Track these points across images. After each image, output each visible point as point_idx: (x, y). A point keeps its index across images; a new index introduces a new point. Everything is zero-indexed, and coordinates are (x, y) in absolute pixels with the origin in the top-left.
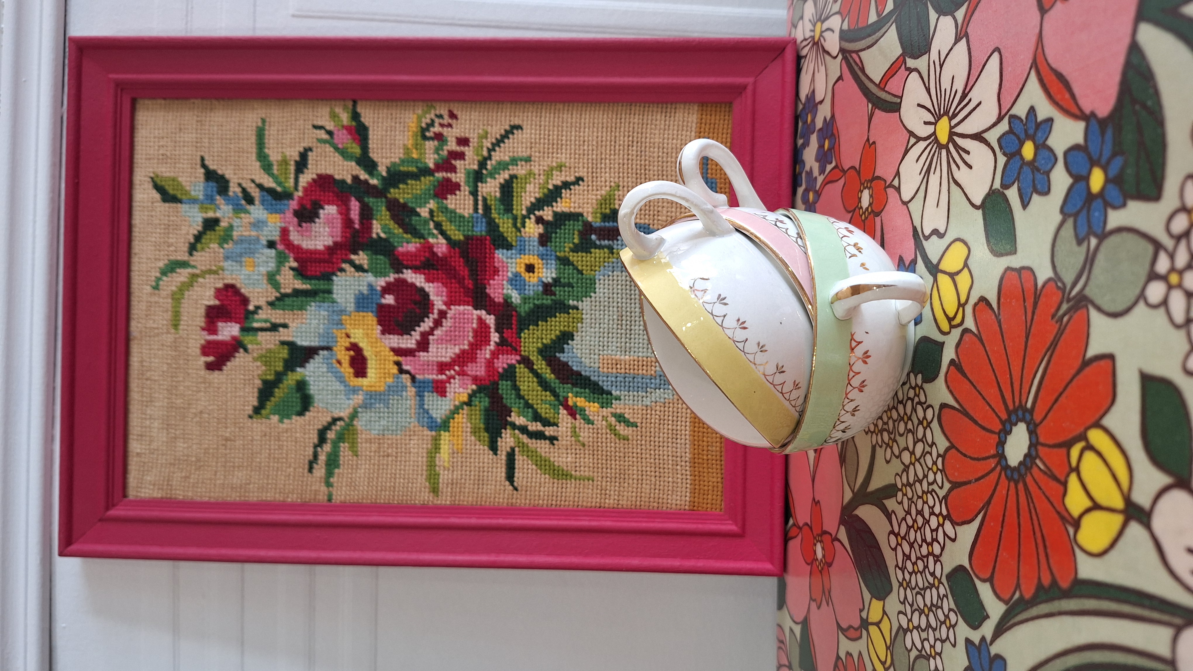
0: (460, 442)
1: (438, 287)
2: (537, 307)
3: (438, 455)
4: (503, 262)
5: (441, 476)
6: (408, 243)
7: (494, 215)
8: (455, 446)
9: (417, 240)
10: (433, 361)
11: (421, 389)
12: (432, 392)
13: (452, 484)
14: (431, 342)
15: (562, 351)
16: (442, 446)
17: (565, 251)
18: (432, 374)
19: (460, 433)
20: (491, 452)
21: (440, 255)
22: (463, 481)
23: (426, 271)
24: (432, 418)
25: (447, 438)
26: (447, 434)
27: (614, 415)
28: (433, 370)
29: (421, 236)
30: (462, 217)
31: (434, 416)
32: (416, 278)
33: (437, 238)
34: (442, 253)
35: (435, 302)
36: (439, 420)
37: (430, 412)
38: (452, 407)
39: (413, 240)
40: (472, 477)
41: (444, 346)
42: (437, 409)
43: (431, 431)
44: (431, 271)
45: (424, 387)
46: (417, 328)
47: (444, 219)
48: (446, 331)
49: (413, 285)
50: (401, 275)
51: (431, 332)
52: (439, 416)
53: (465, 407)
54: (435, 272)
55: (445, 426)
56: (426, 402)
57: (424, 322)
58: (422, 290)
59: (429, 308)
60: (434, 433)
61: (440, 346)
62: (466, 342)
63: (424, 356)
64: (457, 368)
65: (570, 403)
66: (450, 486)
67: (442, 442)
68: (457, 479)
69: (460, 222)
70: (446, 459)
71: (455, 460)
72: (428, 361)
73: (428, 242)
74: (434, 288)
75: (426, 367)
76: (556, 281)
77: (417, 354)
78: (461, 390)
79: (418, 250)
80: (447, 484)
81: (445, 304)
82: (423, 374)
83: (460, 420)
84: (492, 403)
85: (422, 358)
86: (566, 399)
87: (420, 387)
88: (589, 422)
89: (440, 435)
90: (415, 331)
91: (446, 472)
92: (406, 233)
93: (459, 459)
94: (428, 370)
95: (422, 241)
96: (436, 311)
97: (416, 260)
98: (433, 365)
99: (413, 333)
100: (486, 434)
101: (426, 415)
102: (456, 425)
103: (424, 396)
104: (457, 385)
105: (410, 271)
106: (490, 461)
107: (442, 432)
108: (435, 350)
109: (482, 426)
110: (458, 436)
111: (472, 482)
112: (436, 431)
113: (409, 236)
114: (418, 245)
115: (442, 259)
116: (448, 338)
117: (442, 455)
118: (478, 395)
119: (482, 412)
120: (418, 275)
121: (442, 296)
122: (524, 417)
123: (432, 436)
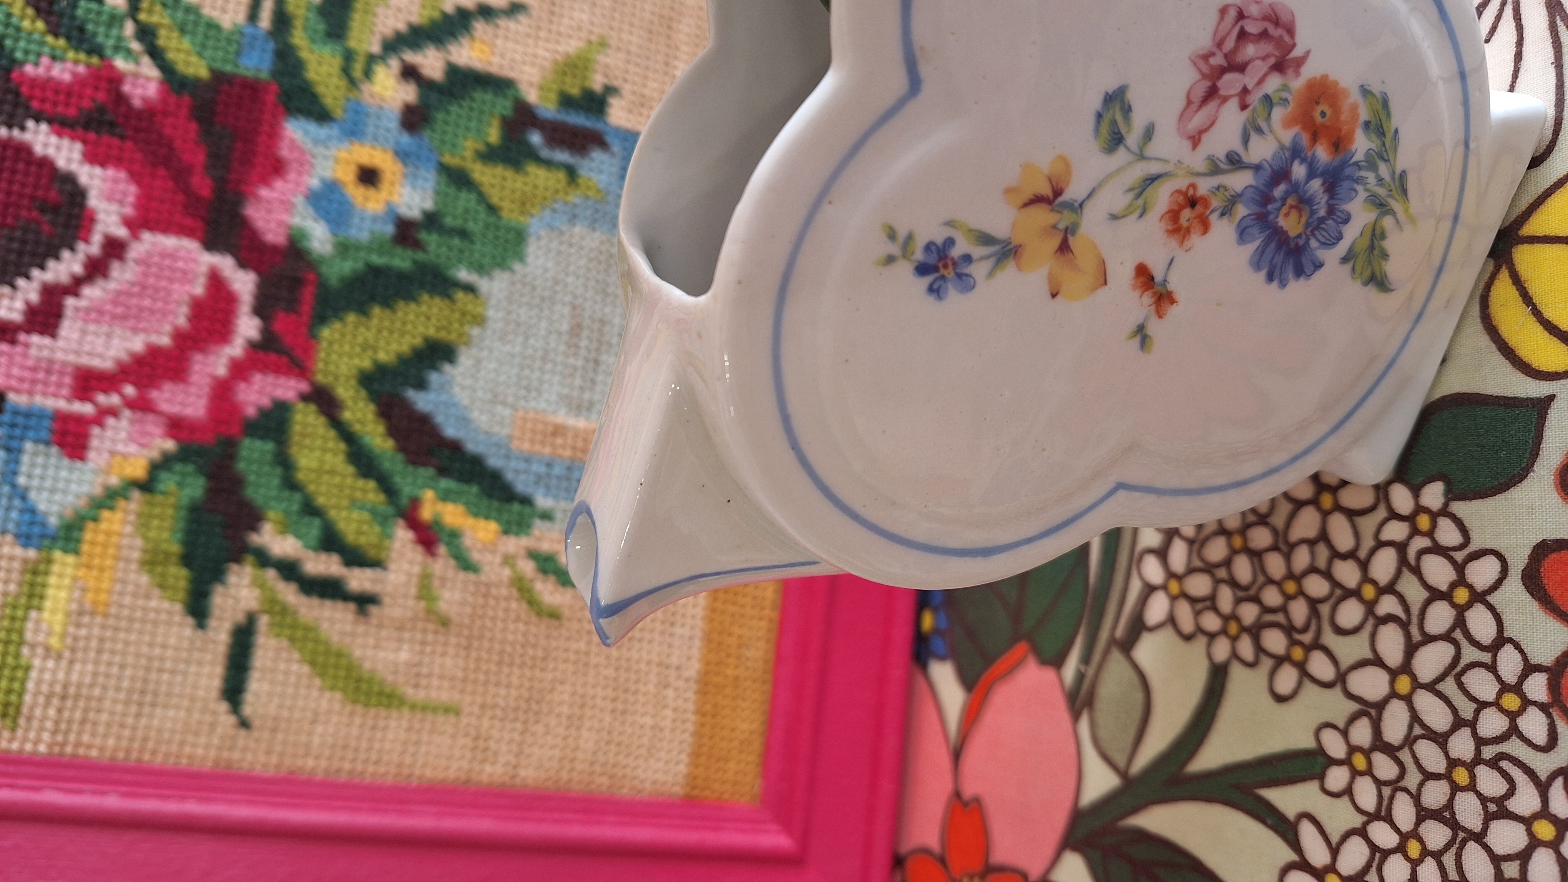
0: (105, 585)
1: (116, 181)
2: (375, 271)
3: (33, 614)
4: (303, 152)
5: (34, 674)
6: (54, 58)
7: (299, 38)
8: (90, 596)
9: (82, 56)
10: (64, 364)
11: (17, 432)
12: (47, 443)
13: (64, 698)
14: (69, 312)
15: (421, 385)
16: (50, 592)
17: (463, 158)
18: (55, 396)
19: (109, 562)
20: (190, 620)
21: (137, 103)
22: (97, 692)
23: (92, 136)
24: (33, 511)
25: (69, 571)
26: (70, 559)
27: (533, 555)
28: (59, 385)
29: (95, 50)
30: (213, 26)
31: (42, 507)
32: (58, 148)
33: (137, 63)
34: (144, 99)
35: (101, 216)
36: (53, 521)
37: (33, 495)
38: (98, 491)
39: (71, 55)
40: (125, 684)
41: (105, 328)
42: (53, 491)
43: (25, 546)
44: (105, 138)
45: (26, 428)
46: (36, 273)
47: (166, 21)
48: (119, 293)
49: (46, 164)
50: (16, 133)
51: (75, 287)
52: (55, 508)
53: (136, 495)
54: (116, 141)
55: (68, 539)
56: (24, 468)
57: (57, 258)
58: (69, 179)
59: (78, 227)
60: (32, 553)
61: (92, 327)
62: (167, 328)
63: (40, 347)
64: (130, 390)
65: (426, 513)
66: (55, 701)
67: (52, 580)
68: (79, 686)
69: (207, 37)
70: (58, 628)
71: (83, 632)
72: (51, 362)
73: (111, 68)
74: (104, 180)
75: (41, 375)
76: (431, 220)
77: (22, 337)
78: (132, 448)
79: (79, 82)
80: (49, 697)
81: (130, 223)
82: (31, 393)
83: (116, 527)
84: (213, 492)
85: (33, 352)
86: (415, 503)
87: (13, 425)
88: (466, 564)
89: (49, 561)
90: (28, 277)
91: (50, 664)
92: (56, 35)
93: (96, 631)
94: (46, 383)
95: (95, 60)
96: (97, 239)
97: (67, 105)
98: (61, 373)
99: (21, 282)
100: (184, 572)
101: (17, 502)
102: (101, 538)
103: (20, 451)
104: (123, 435)
105: (44, 127)
106: (185, 644)
107: (58, 555)
108: (75, 336)
109: (175, 548)
110: (102, 569)
111: (122, 696)
112: (39, 548)
113: (62, 42)
114: (81, 69)
115: (139, 114)
116: (119, 310)
117: (46, 615)
118: (178, 467)
119: (183, 513)
120: (66, 142)
121: (121, 203)
122: (298, 536)
123: (25, 561)
